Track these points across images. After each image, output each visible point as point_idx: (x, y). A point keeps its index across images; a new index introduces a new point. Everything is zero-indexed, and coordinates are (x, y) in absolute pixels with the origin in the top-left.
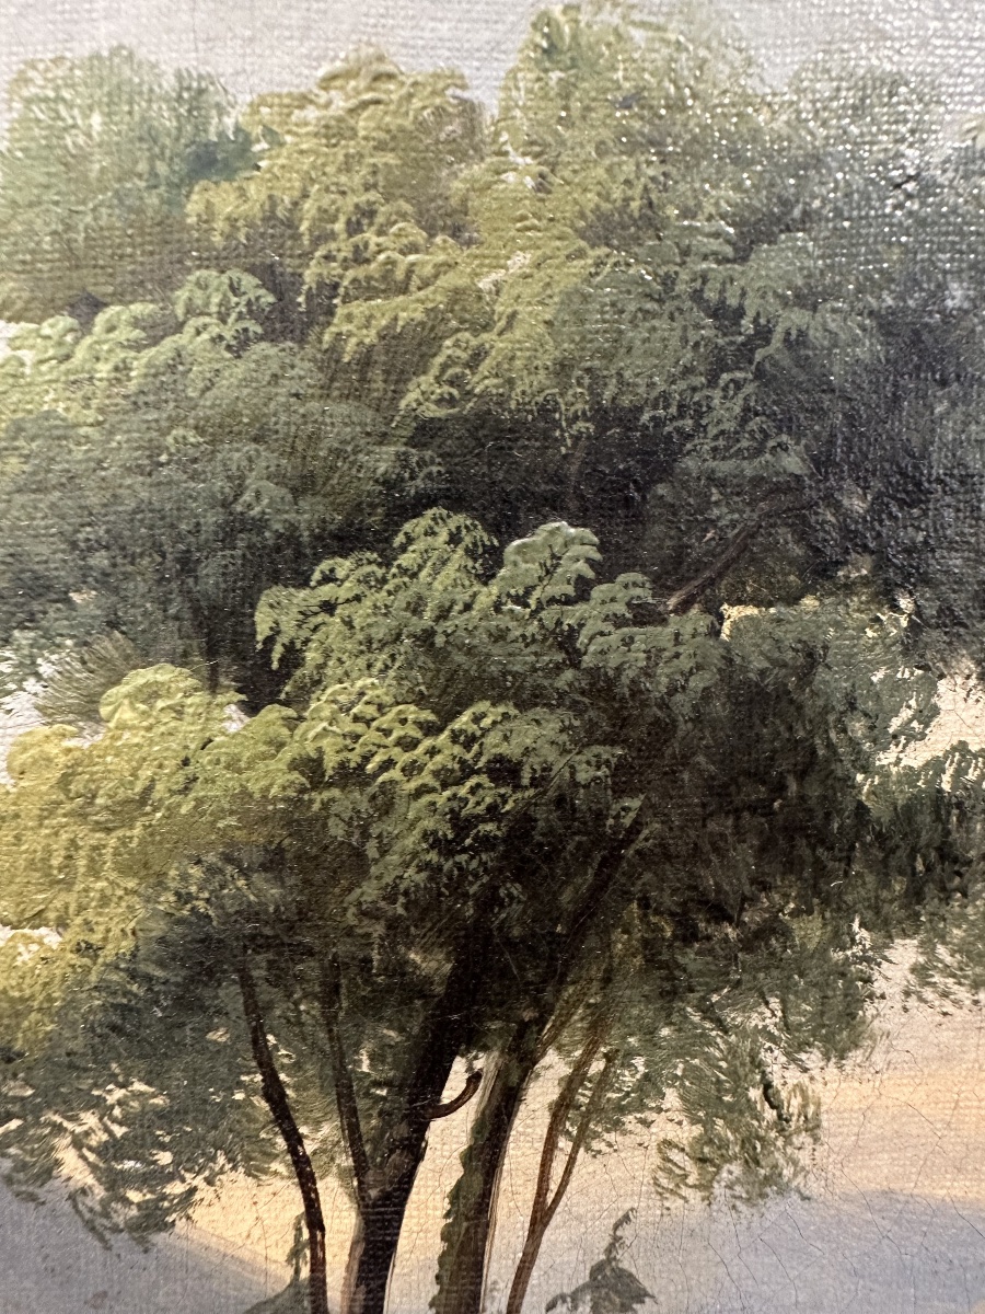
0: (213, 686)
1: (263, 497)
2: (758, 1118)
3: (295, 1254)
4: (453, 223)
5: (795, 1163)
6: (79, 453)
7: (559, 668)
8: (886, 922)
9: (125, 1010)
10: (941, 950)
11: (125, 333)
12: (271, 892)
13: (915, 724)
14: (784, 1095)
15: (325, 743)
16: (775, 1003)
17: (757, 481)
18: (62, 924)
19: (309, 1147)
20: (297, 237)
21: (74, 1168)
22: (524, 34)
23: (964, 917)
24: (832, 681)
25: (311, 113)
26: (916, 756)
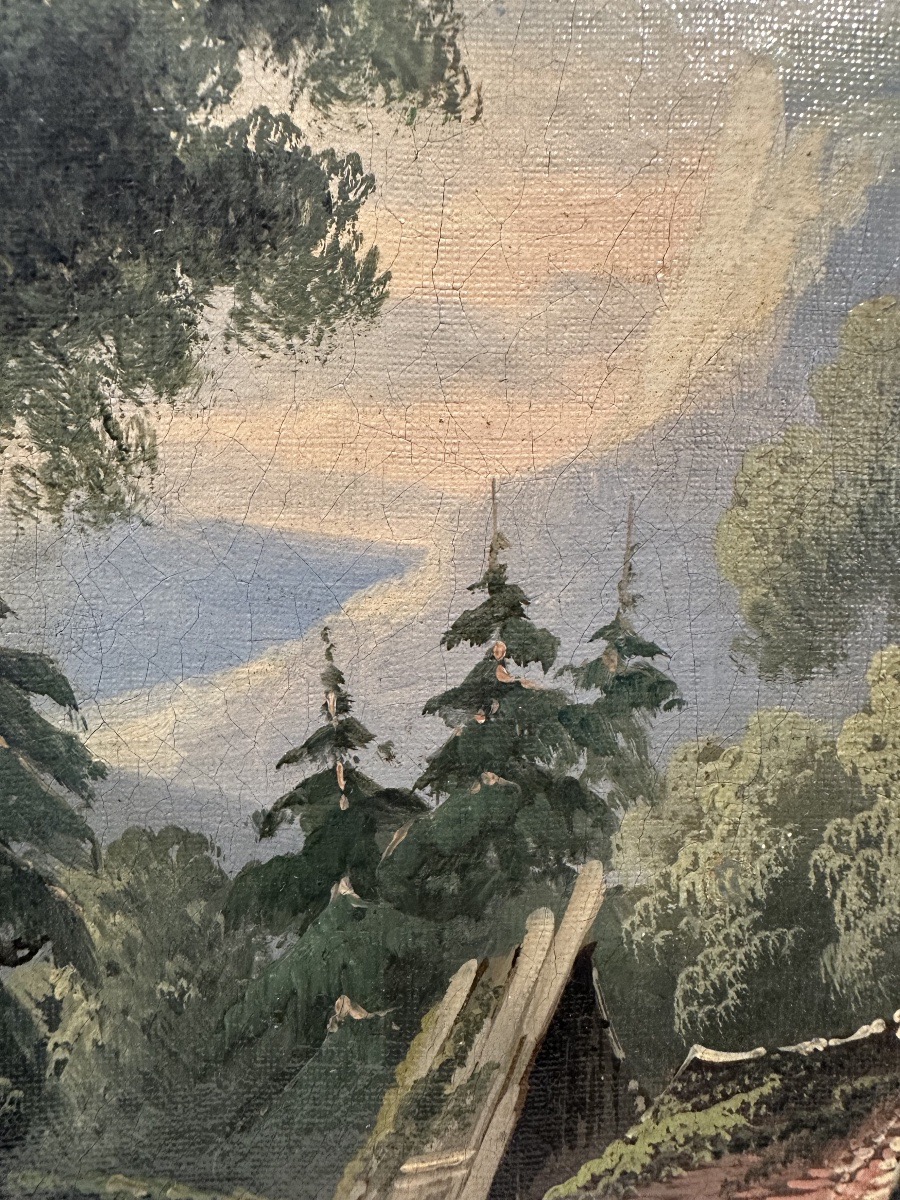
2: (100, 446)
5: (135, 490)
8: (205, 269)
10: (256, 297)
13: (220, 88)
14: (122, 426)
16: (109, 340)
23: (273, 267)
24: (144, 48)
26: (223, 119)
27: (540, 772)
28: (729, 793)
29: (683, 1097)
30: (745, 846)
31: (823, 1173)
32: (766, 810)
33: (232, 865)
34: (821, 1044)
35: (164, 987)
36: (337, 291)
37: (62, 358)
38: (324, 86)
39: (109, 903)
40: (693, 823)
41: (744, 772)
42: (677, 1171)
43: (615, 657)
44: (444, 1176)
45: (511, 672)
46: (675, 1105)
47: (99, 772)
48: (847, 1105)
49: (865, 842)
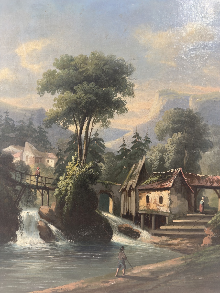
0: (71, 92)
1: (75, 80)
2: (106, 122)
3: (76, 131)
4: (86, 64)
5: (109, 126)
6: (63, 77)
7: (93, 92)
8: (115, 109)
9: (65, 113)
10: (118, 111)
11: (66, 70)
12: (75, 106)
13: (116, 96)
14: (108, 121)
15: (78, 96)
16: (107, 114)
17: (105, 80)
18: (61, 107)
19: (77, 123)
20: (77, 65)
21: (61, 124)
22: (91, 53)
23: (120, 109)
24: (110, 93)
25: (78, 58)
26: (116, 98)
27: (140, 148)
28: (156, 150)
29: (153, 176)
30: (157, 155)
31: (165, 184)
32: (159, 152)
33: (116, 155)
34: (165, 172)
35: (110, 165)
36: (124, 111)
37: (104, 116)
38: (124, 95)
39: (106, 158)
40: (153, 153)
41: (157, 149)
42: (152, 183)
43: (146, 139)
44: (133, 182)
45: (138, 140)
46: (152, 177)
47: (106, 147)
48: (167, 178)
49: (168, 155)
